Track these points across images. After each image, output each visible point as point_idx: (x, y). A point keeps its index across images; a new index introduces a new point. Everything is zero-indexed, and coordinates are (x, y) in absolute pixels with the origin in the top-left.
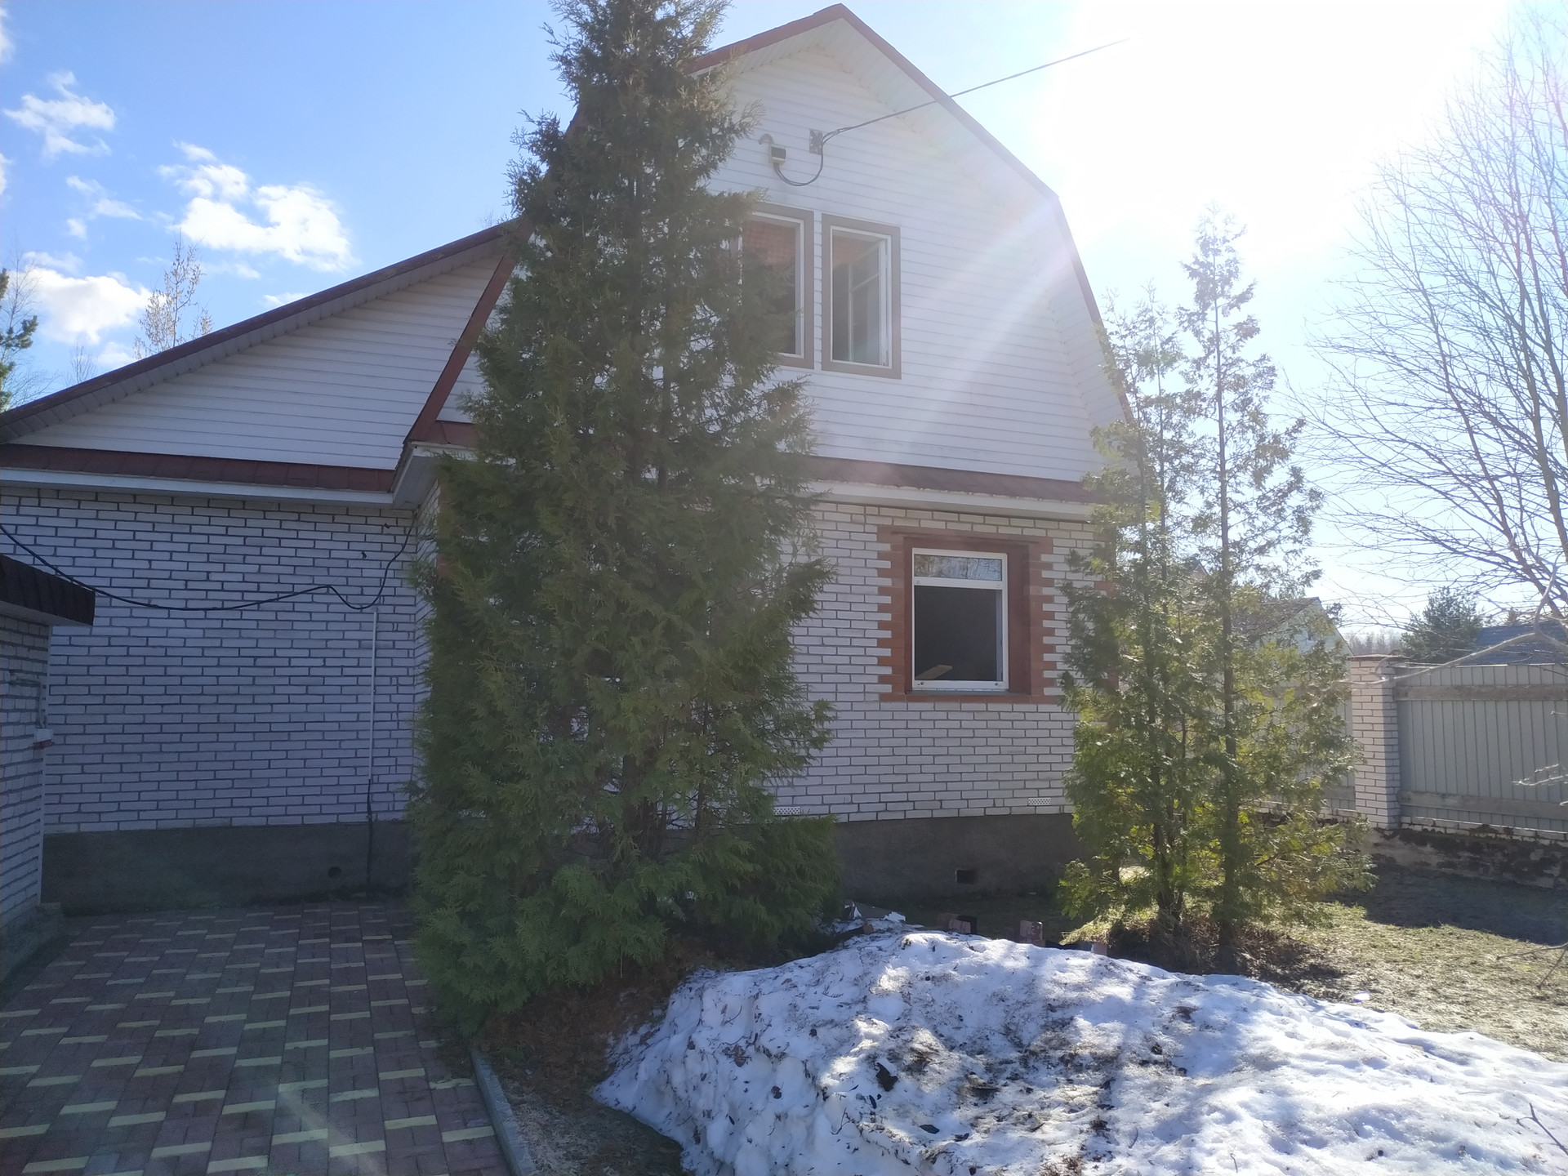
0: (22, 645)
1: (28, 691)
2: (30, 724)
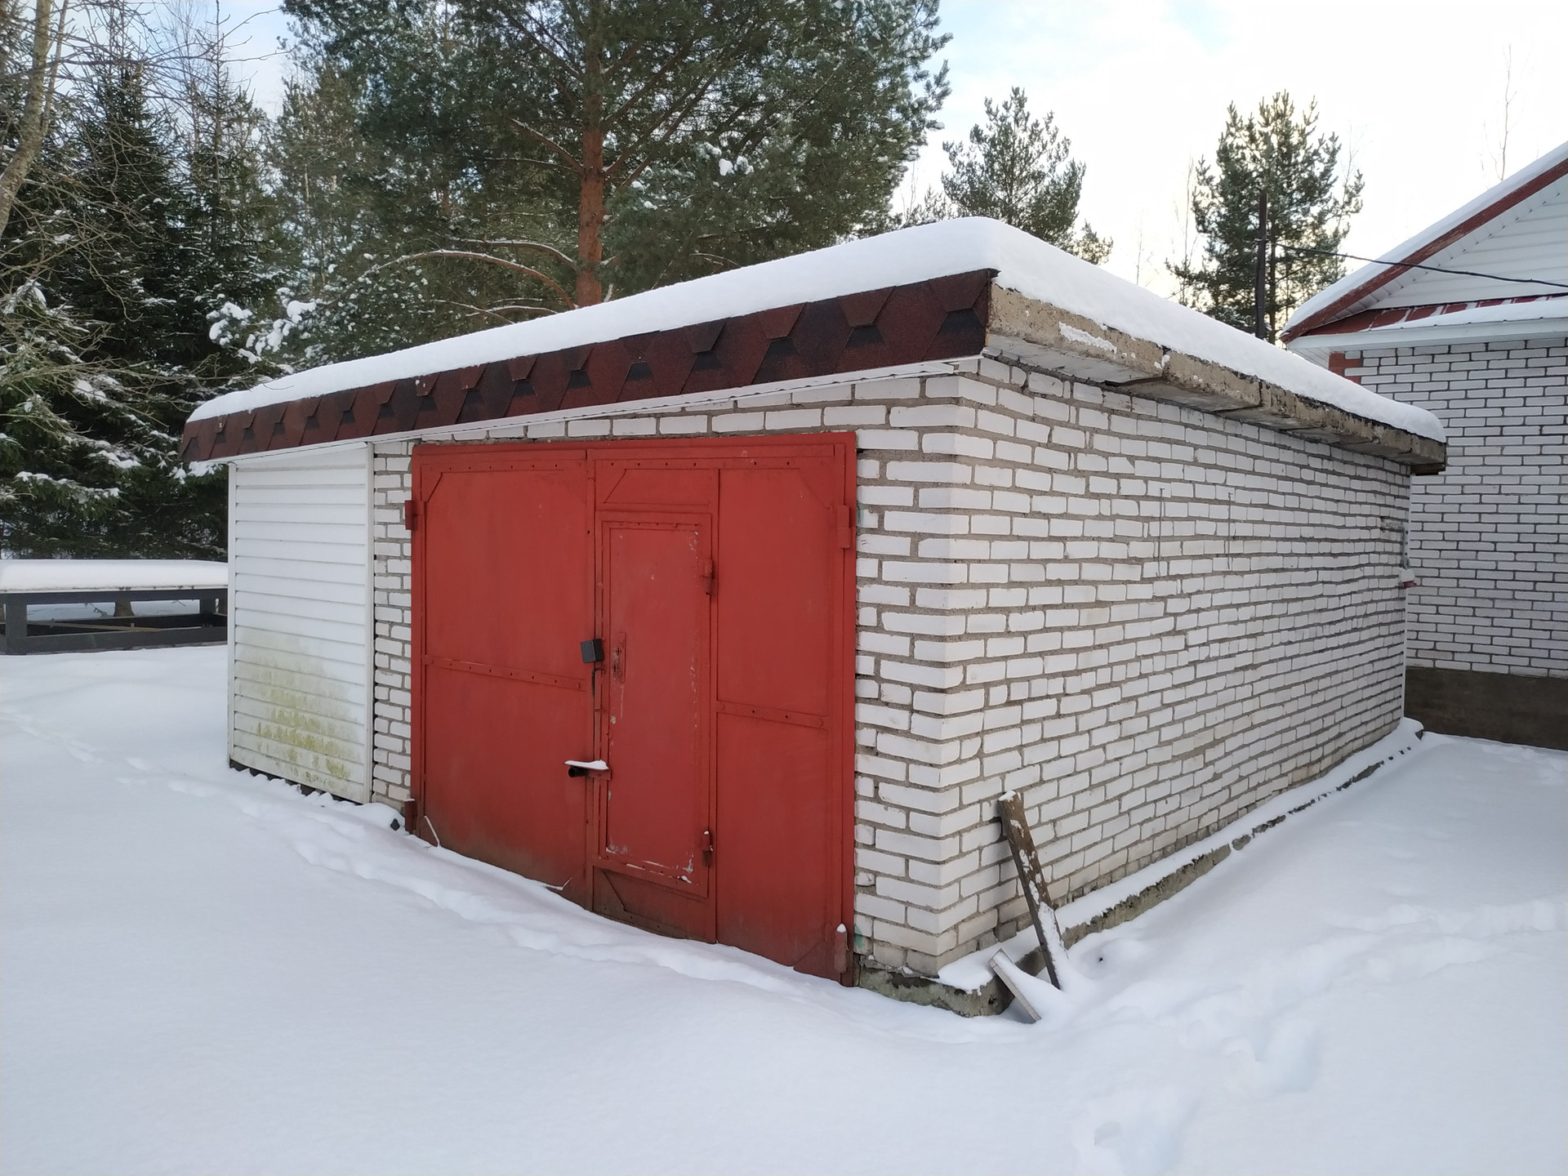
0: (1389, 495)
1: (1395, 536)
2: (1395, 565)
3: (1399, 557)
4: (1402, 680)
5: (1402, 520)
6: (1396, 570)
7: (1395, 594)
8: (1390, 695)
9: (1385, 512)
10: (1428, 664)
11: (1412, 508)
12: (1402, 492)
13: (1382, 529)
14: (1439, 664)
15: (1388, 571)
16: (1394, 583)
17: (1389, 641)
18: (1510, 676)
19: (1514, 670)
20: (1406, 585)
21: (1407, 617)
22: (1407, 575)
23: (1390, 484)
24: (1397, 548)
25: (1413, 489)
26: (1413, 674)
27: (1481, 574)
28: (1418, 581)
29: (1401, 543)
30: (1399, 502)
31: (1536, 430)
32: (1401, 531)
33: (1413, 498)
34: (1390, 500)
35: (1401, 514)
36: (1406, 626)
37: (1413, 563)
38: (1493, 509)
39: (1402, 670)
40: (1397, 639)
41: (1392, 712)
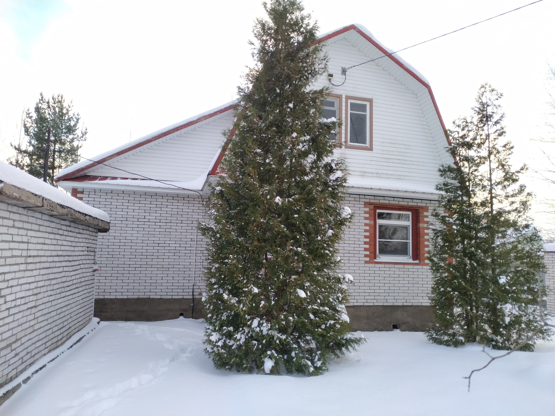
0: (91, 239)
1: (92, 254)
2: (92, 264)
3: (93, 261)
4: (93, 304)
5: (95, 248)
6: (92, 265)
7: (91, 274)
8: (88, 310)
9: (89, 245)
10: (102, 297)
11: (98, 243)
12: (95, 238)
13: (88, 251)
14: (106, 297)
15: (89, 266)
16: (91, 270)
17: (89, 290)
18: (128, 299)
19: (129, 297)
20: (95, 270)
21: (95, 281)
22: (96, 267)
23: (91, 235)
24: (93, 258)
25: (99, 237)
26: (98, 302)
27: (120, 266)
28: (99, 269)
29: (94, 256)
30: (94, 242)
31: (136, 220)
32: (94, 252)
33: (99, 240)
34: (91, 241)
35: (94, 246)
36: (95, 284)
37: (98, 262)
38: (124, 244)
39: (93, 300)
40: (92, 290)
41: (89, 316)
